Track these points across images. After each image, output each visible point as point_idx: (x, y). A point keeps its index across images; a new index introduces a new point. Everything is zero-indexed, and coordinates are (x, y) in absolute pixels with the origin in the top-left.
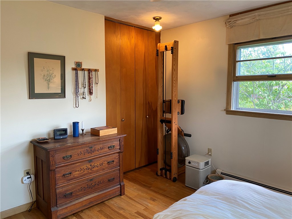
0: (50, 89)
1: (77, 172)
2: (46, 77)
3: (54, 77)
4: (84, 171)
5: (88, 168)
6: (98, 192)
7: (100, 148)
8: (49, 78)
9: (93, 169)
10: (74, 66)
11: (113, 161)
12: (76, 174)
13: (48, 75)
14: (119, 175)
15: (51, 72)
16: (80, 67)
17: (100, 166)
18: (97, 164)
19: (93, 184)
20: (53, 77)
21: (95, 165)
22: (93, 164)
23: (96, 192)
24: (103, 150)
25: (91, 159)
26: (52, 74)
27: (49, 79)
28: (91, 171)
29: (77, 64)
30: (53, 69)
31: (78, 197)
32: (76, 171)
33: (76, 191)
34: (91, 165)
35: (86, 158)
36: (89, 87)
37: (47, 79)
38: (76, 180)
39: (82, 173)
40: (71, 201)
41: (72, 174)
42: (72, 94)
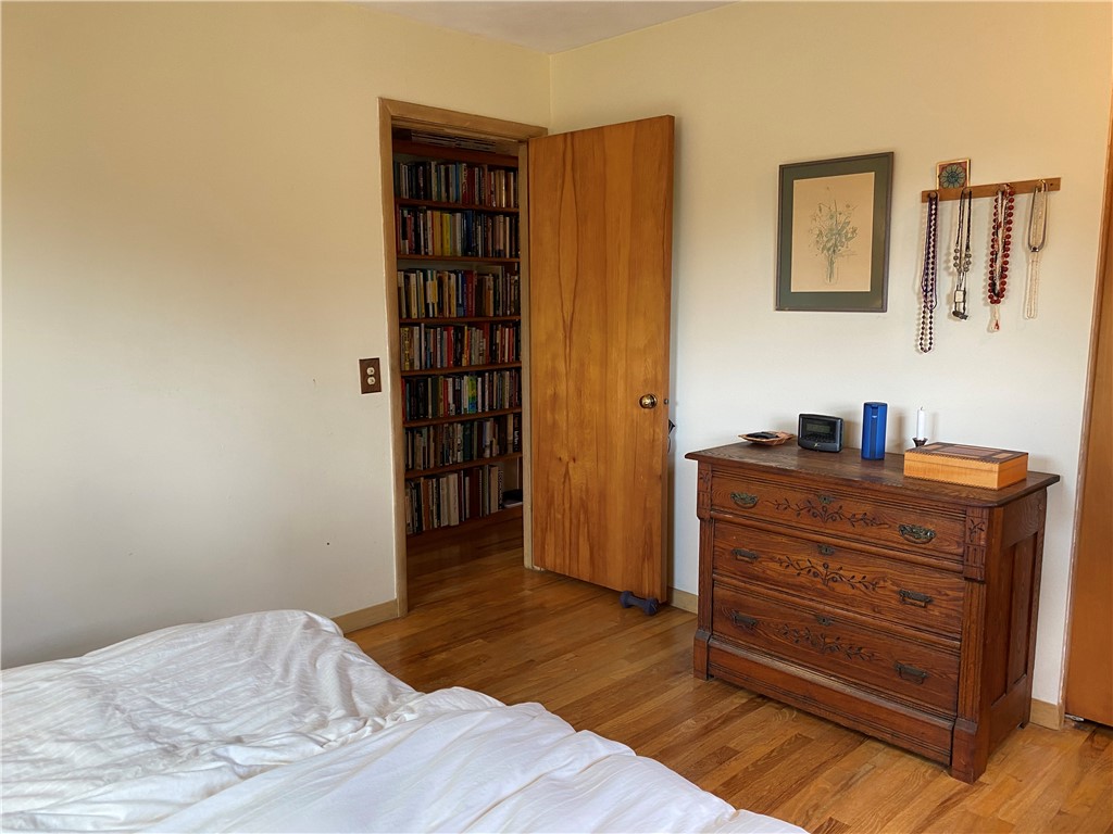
0: (835, 276)
1: (776, 566)
2: (825, 239)
3: (849, 235)
4: (799, 574)
5: (813, 570)
6: (848, 683)
7: (860, 517)
8: (833, 241)
9: (831, 584)
10: (932, 185)
11: (928, 601)
12: (772, 569)
13: (831, 230)
14: (955, 677)
15: (842, 219)
16: (957, 185)
17: (863, 588)
18: (852, 574)
19: (827, 640)
20: (846, 236)
21: (841, 572)
22: (833, 566)
23: (838, 678)
24: (874, 529)
25: (829, 545)
26: (843, 228)
27: (835, 245)
28: (824, 587)
29: (944, 173)
30: (848, 206)
31: (773, 650)
32: (772, 559)
33: (768, 624)
34: (826, 566)
35: (802, 529)
36: (991, 266)
37: (829, 245)
38: (771, 589)
39: (793, 576)
40: (751, 648)
41: (760, 562)
42: (916, 298)
